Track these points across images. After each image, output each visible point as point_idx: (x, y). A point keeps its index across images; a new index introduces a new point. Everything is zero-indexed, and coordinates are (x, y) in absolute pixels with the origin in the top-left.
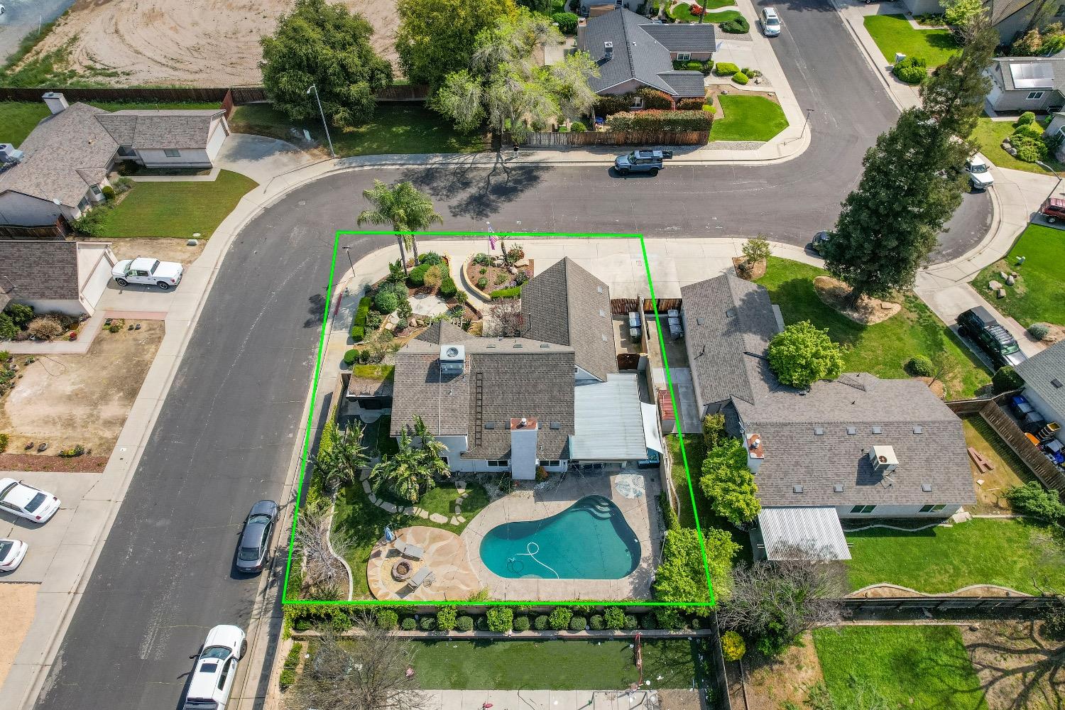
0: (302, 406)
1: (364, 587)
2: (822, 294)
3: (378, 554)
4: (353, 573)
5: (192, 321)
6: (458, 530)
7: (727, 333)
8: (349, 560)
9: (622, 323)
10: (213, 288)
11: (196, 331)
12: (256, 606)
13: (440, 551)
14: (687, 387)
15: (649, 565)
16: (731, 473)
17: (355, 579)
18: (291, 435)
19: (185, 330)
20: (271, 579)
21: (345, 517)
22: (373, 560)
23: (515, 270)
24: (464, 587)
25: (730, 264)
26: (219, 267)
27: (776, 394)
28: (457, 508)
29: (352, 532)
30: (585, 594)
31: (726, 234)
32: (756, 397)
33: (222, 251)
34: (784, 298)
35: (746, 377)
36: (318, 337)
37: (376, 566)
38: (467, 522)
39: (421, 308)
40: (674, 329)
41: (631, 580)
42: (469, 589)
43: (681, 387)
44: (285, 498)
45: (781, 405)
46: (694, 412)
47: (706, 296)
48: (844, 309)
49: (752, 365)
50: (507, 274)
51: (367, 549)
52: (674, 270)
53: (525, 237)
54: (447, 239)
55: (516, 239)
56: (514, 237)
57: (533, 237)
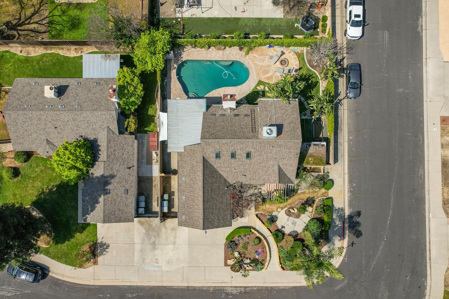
0: (349, 156)
1: (300, 56)
3: (296, 71)
4: (306, 63)
5: (429, 218)
6: (260, 83)
8: (308, 69)
9: (173, 210)
10: (425, 245)
11: (424, 210)
12: (345, 52)
13: (268, 72)
14: (142, 163)
15: (173, 66)
16: (127, 87)
17: (304, 61)
18: (351, 138)
19: (431, 211)
20: (342, 63)
21: (314, 89)
22: (297, 68)
23: (236, 254)
24: (256, 56)
25: (100, 259)
26: (428, 264)
27: (95, 137)
28: (261, 93)
29: (310, 82)
30: (203, 53)
31: (97, 289)
35: (108, 145)
37: (296, 65)
38: (256, 86)
39: (293, 224)
40: (142, 198)
41: (182, 59)
42: (254, 55)
43: (144, 163)
44: (345, 102)
45: (94, 126)
47: (120, 210)
50: (241, 251)
51: (302, 74)
52: (136, 255)
53: (230, 289)
54: (282, 288)
55: (236, 287)
56: (238, 289)
57: (225, 288)
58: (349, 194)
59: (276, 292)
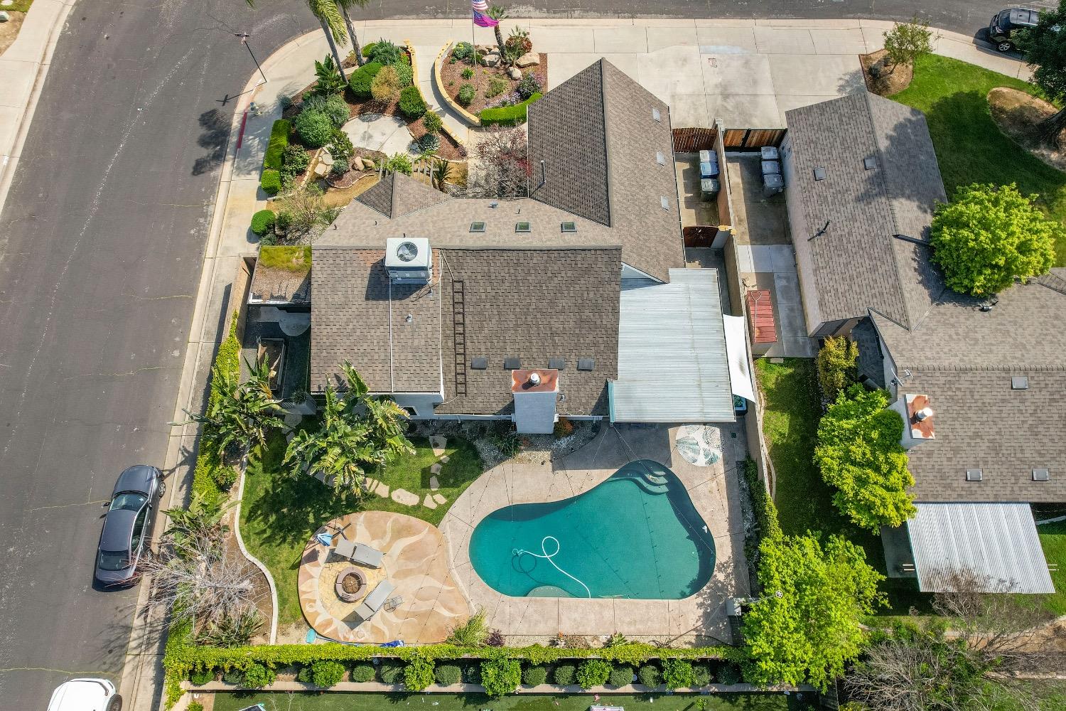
0: (191, 303)
1: (296, 615)
2: (1000, 120)
3: (313, 557)
4: (277, 585)
5: (11, 157)
6: (435, 517)
7: (865, 198)
8: (270, 564)
9: (687, 166)
10: (42, 98)
11: (18, 174)
12: (134, 635)
13: (409, 553)
14: (788, 279)
15: (727, 576)
17: (280, 595)
18: (176, 353)
20: (155, 592)
21: (262, 494)
22: (306, 567)
23: (517, 73)
24: (446, 613)
25: (856, 66)
26: (48, 61)
27: (942, 308)
28: (434, 481)
29: (272, 518)
30: (630, 623)
31: (849, 12)
32: (913, 317)
33: (51, 33)
34: (940, 127)
35: (897, 279)
36: (213, 187)
37: (311, 577)
38: (449, 505)
39: (370, 137)
40: (771, 182)
41: (700, 600)
42: (453, 615)
43: (779, 277)
44: (172, 458)
45: (952, 331)
46: (798, 322)
47: (829, 129)
48: (1036, 146)
49: (905, 254)
50: (505, 80)
51: (296, 546)
52: (768, 75)
53: (532, 14)
54: (410, 17)
55: (518, 17)
56: (514, 15)
57: (545, 15)
58: (211, 208)
59: (424, 8)
